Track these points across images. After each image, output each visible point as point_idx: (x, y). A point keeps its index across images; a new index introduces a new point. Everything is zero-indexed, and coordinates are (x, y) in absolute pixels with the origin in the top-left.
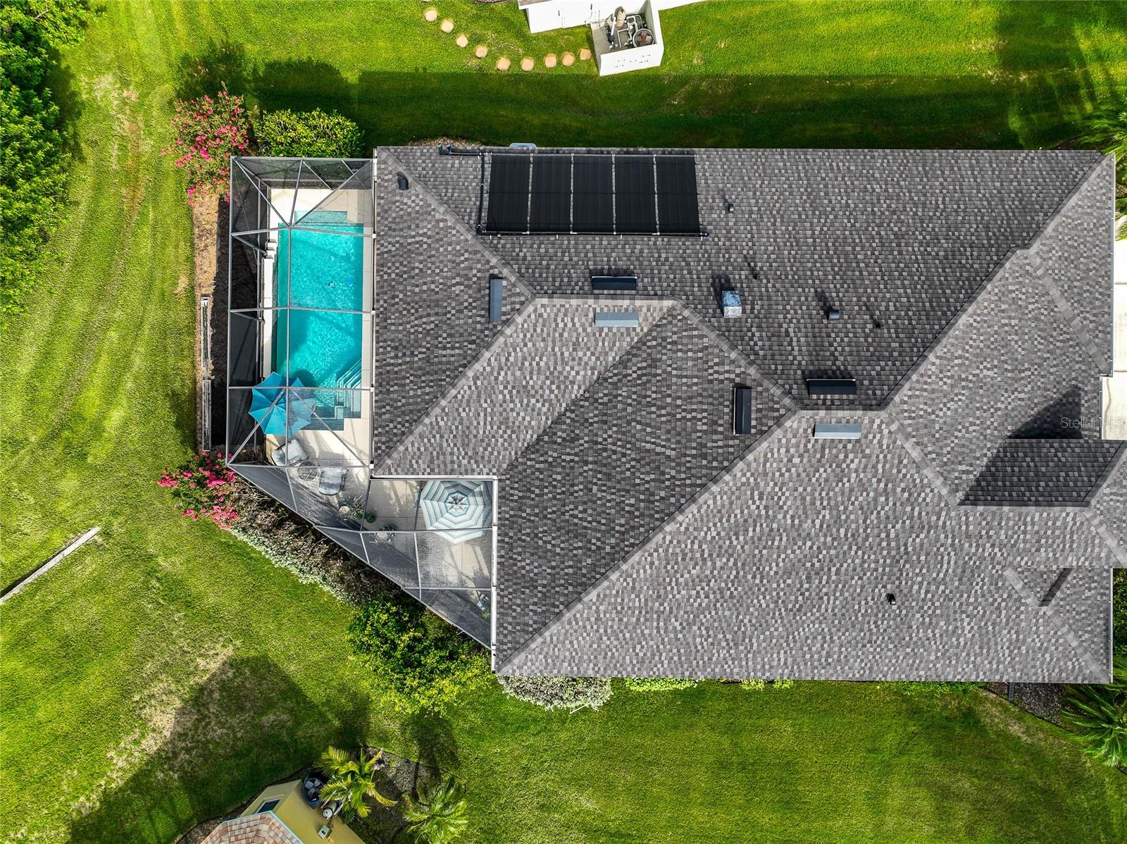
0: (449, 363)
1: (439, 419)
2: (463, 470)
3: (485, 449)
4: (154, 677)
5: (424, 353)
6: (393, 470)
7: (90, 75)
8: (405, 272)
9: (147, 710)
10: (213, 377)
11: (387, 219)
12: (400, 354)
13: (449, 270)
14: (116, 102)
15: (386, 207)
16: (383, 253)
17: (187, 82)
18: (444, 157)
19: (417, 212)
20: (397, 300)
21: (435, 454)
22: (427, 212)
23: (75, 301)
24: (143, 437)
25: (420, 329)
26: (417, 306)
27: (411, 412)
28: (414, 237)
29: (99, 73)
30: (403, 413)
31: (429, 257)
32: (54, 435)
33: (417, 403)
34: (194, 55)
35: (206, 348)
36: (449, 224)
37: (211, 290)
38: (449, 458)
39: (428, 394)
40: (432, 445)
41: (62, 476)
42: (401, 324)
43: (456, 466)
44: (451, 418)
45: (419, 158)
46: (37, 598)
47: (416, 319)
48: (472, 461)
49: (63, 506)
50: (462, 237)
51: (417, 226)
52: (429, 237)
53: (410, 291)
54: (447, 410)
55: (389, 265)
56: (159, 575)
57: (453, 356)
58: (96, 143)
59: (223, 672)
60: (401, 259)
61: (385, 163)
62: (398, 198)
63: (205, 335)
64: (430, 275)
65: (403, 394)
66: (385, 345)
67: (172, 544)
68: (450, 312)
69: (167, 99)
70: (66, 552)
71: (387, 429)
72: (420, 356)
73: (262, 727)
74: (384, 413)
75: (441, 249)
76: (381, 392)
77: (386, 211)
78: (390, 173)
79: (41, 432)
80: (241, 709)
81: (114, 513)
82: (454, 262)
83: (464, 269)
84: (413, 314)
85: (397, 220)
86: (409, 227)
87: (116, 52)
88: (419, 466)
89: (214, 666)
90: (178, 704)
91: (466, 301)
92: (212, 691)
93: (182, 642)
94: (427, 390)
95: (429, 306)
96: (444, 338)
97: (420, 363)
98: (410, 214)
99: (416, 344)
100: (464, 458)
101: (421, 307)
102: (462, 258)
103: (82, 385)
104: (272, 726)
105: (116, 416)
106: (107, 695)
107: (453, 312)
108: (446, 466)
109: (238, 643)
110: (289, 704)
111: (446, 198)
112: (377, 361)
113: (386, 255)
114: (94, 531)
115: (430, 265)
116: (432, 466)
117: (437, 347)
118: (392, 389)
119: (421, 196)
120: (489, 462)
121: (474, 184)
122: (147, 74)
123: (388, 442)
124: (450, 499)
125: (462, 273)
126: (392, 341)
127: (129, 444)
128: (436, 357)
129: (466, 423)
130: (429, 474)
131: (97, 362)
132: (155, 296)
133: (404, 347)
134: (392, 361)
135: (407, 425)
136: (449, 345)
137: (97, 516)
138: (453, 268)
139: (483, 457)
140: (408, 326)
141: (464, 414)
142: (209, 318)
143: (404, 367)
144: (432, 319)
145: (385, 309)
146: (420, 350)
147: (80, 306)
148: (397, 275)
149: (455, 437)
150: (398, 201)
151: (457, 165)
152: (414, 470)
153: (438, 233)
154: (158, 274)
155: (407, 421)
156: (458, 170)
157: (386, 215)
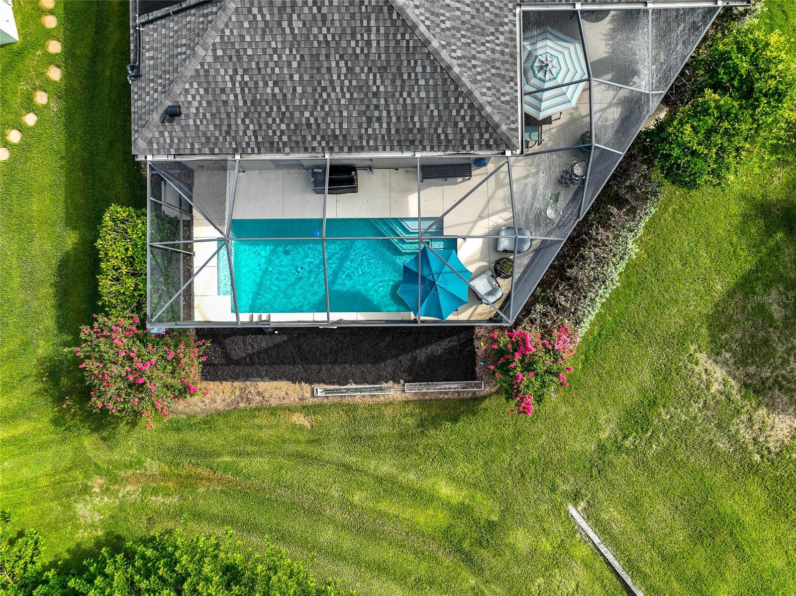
0: (387, 35)
1: (454, 55)
2: (510, 43)
3: (487, 9)
4: (733, 439)
5: (375, 76)
6: (513, 126)
7: (77, 527)
8: (279, 108)
9: (771, 445)
10: (402, 382)
11: (217, 138)
12: (376, 114)
13: (274, 37)
14: (106, 499)
15: (203, 140)
16: (257, 143)
17: (82, 421)
18: (143, 71)
19: (206, 90)
20: (312, 121)
21: (493, 71)
22: (204, 76)
23: (322, 540)
24: (468, 458)
25: (347, 83)
26: (319, 89)
27: (445, 93)
28: (236, 96)
29: (74, 518)
30: (446, 106)
31: (259, 70)
32: (468, 559)
33: (435, 85)
34: (50, 412)
35: (371, 390)
36: (218, 40)
37: (306, 387)
38: (497, 56)
39: (424, 68)
40: (484, 72)
41: (513, 548)
42: (341, 113)
43: (507, 50)
44: (453, 41)
45: (144, 100)
46: (648, 571)
47: (334, 90)
48: (501, 29)
49: (546, 546)
50: (234, 19)
51: (223, 90)
52: (235, 71)
53: (301, 100)
54: (444, 43)
55: (270, 133)
56: (620, 438)
57: (378, 30)
58: (149, 519)
59: (725, 363)
60: (263, 115)
61: (150, 143)
62: (191, 122)
63: (356, 390)
64: (281, 69)
65: (424, 107)
66: (365, 137)
67: (586, 423)
68: (325, 36)
69: (101, 442)
70: (597, 540)
71: (464, 131)
72: (379, 82)
73: (786, 318)
74: (447, 136)
75: (250, 52)
76: (421, 142)
77: (208, 139)
78: (162, 134)
79: (465, 574)
80: (766, 342)
81: (553, 489)
82: (264, 31)
83: (272, 14)
84: (329, 95)
85: (217, 122)
86: (225, 103)
87: (52, 500)
88: (508, 94)
89: (719, 373)
90: (762, 411)
91: (310, 9)
92: (747, 375)
93: (695, 408)
94: (419, 69)
95: (318, 69)
96: (357, 42)
97: (387, 82)
98: (209, 103)
99: (364, 89)
100: (498, 38)
101: (319, 83)
102: (259, 18)
103: (413, 530)
104: (785, 306)
105: (446, 490)
106: (755, 489)
107: (324, 30)
108: (507, 62)
109: (692, 348)
110: (759, 288)
111: (188, 52)
112: (384, 149)
113: (260, 139)
114: (573, 511)
115: (269, 70)
116: (508, 79)
117: (367, 56)
118: (418, 126)
119: (187, 86)
120: (501, 9)
121: (172, 25)
122: (74, 466)
123: (480, 129)
124: (540, 75)
125: (276, 18)
126: (360, 126)
127: (477, 474)
128: (380, 57)
129: (458, 23)
130: (516, 84)
131: (387, 515)
132: (315, 450)
133: (368, 107)
134: (385, 125)
135: (461, 100)
136: (366, 38)
137: (557, 509)
138: (271, 31)
139: (497, 15)
140: (343, 101)
141: (448, 24)
142: (337, 387)
143: (392, 107)
144: (334, 64)
145: (323, 138)
146: (371, 83)
147: (327, 535)
148: (282, 121)
149: (474, 42)
150: (195, 121)
151: (151, 54)
152: (512, 100)
153: (230, 57)
154: (291, 448)
155: (457, 100)
156: (156, 49)
157: (213, 139)
